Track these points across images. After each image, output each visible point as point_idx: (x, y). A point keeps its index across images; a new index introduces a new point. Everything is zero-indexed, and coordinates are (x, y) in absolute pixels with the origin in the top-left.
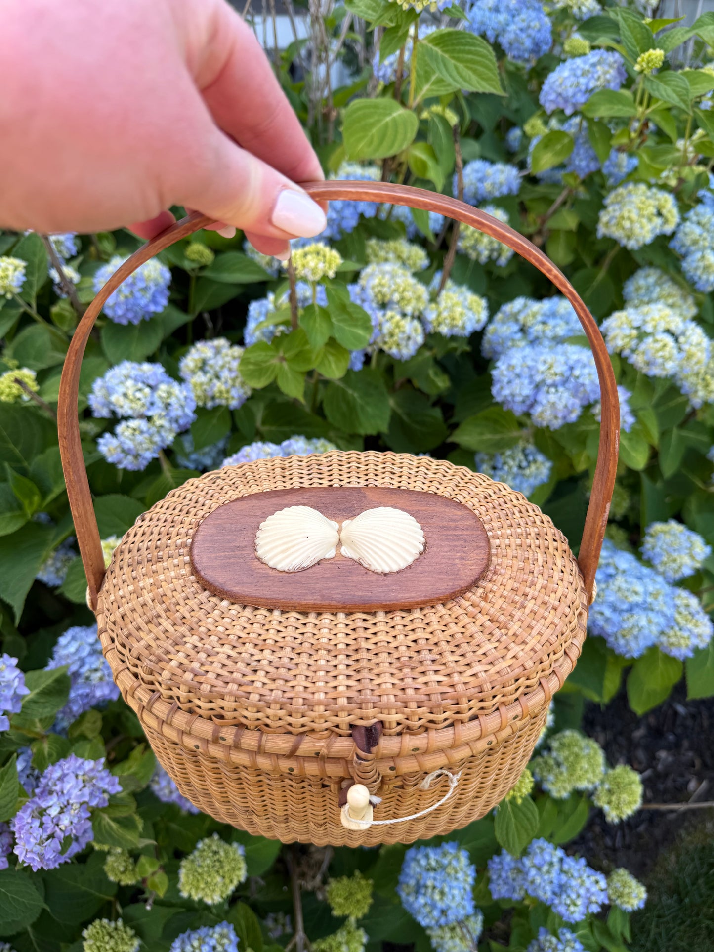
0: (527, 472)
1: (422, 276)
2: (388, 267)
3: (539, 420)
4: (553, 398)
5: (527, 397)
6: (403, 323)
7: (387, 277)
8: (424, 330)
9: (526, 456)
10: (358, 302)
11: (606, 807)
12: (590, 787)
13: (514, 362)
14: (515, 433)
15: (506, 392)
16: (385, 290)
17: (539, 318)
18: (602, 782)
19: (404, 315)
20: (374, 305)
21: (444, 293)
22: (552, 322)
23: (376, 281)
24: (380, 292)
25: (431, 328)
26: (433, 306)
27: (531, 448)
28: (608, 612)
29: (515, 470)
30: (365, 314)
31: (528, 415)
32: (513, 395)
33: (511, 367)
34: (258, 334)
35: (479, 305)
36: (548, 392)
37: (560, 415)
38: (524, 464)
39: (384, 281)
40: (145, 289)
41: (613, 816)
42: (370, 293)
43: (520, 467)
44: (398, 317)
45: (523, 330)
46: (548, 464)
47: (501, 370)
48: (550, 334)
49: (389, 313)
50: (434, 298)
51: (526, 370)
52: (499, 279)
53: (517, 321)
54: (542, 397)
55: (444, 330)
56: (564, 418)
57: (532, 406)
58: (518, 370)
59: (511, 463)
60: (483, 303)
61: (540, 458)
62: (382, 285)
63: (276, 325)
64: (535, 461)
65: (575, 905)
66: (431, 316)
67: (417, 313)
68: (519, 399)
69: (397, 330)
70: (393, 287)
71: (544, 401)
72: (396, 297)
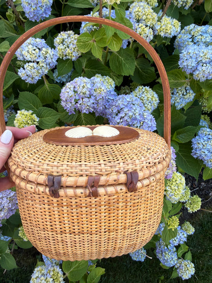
0: (186, 97)
1: (155, 10)
2: (142, 4)
3: (197, 77)
4: (204, 68)
5: (194, 66)
6: (146, 29)
7: (141, 8)
8: (154, 33)
9: (186, 90)
10: (128, 18)
11: (189, 208)
12: (185, 201)
13: (190, 51)
14: (183, 81)
15: (185, 64)
16: (140, 14)
17: (200, 33)
18: (188, 200)
19: (147, 26)
20: (135, 20)
21: (164, 17)
22: (205, 35)
23: (137, 10)
24: (137, 14)
25: (156, 33)
26: (159, 23)
27: (188, 87)
28: (206, 152)
29: (181, 95)
30: (131, 23)
31: (191, 74)
32: (187, 66)
33: (188, 53)
34: (85, 29)
35: (178, 24)
36: (203, 66)
37: (206, 76)
38: (185, 93)
39: (139, 10)
40: (42, 7)
41: (190, 211)
42: (133, 14)
43: (183, 94)
44: (144, 27)
45: (193, 38)
46: (194, 94)
47: (184, 54)
48: (204, 40)
49: (140, 25)
50: (159, 20)
51: (195, 55)
52: (184, 15)
53: (190, 33)
54: (200, 68)
55: (162, 34)
56: (207, 77)
57: (194, 71)
58: (191, 55)
59: (180, 93)
60: (180, 24)
61: (191, 92)
62: (139, 12)
63: (93, 26)
64: (189, 93)
65: (175, 241)
66: (158, 28)
67: (152, 26)
68: (189, 67)
69: (143, 32)
70: (143, 12)
71: (200, 70)
72: (144, 17)
